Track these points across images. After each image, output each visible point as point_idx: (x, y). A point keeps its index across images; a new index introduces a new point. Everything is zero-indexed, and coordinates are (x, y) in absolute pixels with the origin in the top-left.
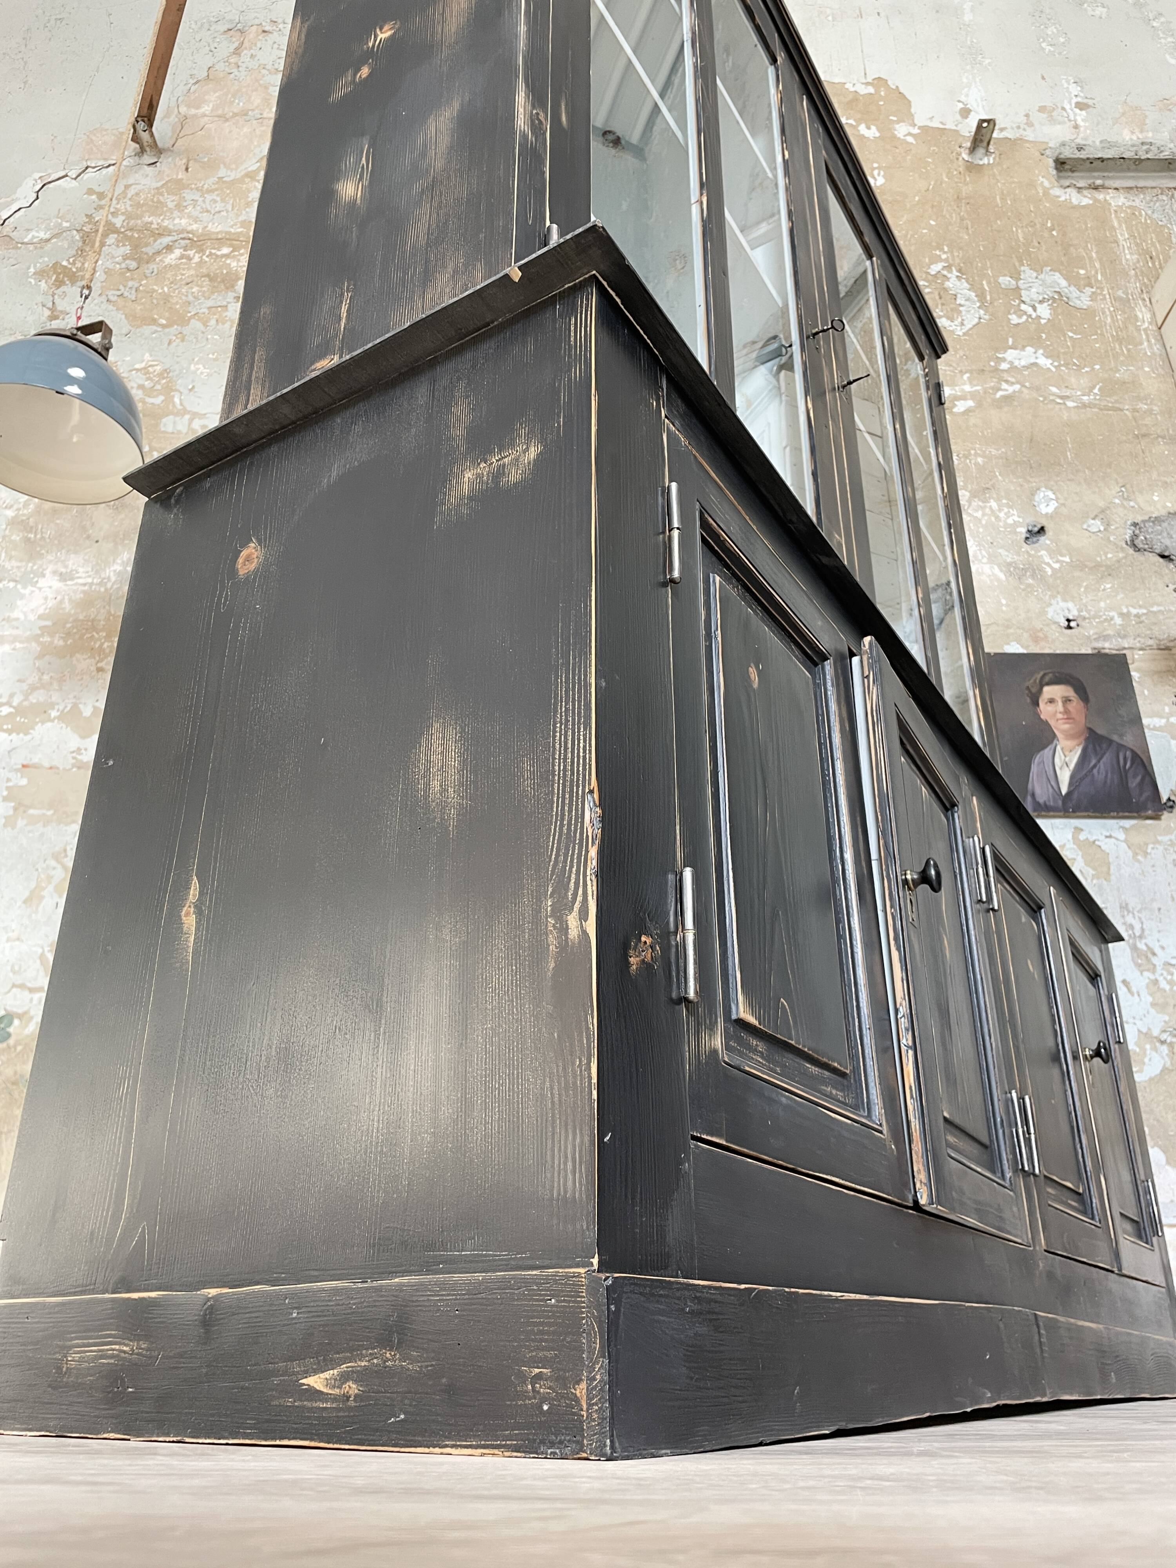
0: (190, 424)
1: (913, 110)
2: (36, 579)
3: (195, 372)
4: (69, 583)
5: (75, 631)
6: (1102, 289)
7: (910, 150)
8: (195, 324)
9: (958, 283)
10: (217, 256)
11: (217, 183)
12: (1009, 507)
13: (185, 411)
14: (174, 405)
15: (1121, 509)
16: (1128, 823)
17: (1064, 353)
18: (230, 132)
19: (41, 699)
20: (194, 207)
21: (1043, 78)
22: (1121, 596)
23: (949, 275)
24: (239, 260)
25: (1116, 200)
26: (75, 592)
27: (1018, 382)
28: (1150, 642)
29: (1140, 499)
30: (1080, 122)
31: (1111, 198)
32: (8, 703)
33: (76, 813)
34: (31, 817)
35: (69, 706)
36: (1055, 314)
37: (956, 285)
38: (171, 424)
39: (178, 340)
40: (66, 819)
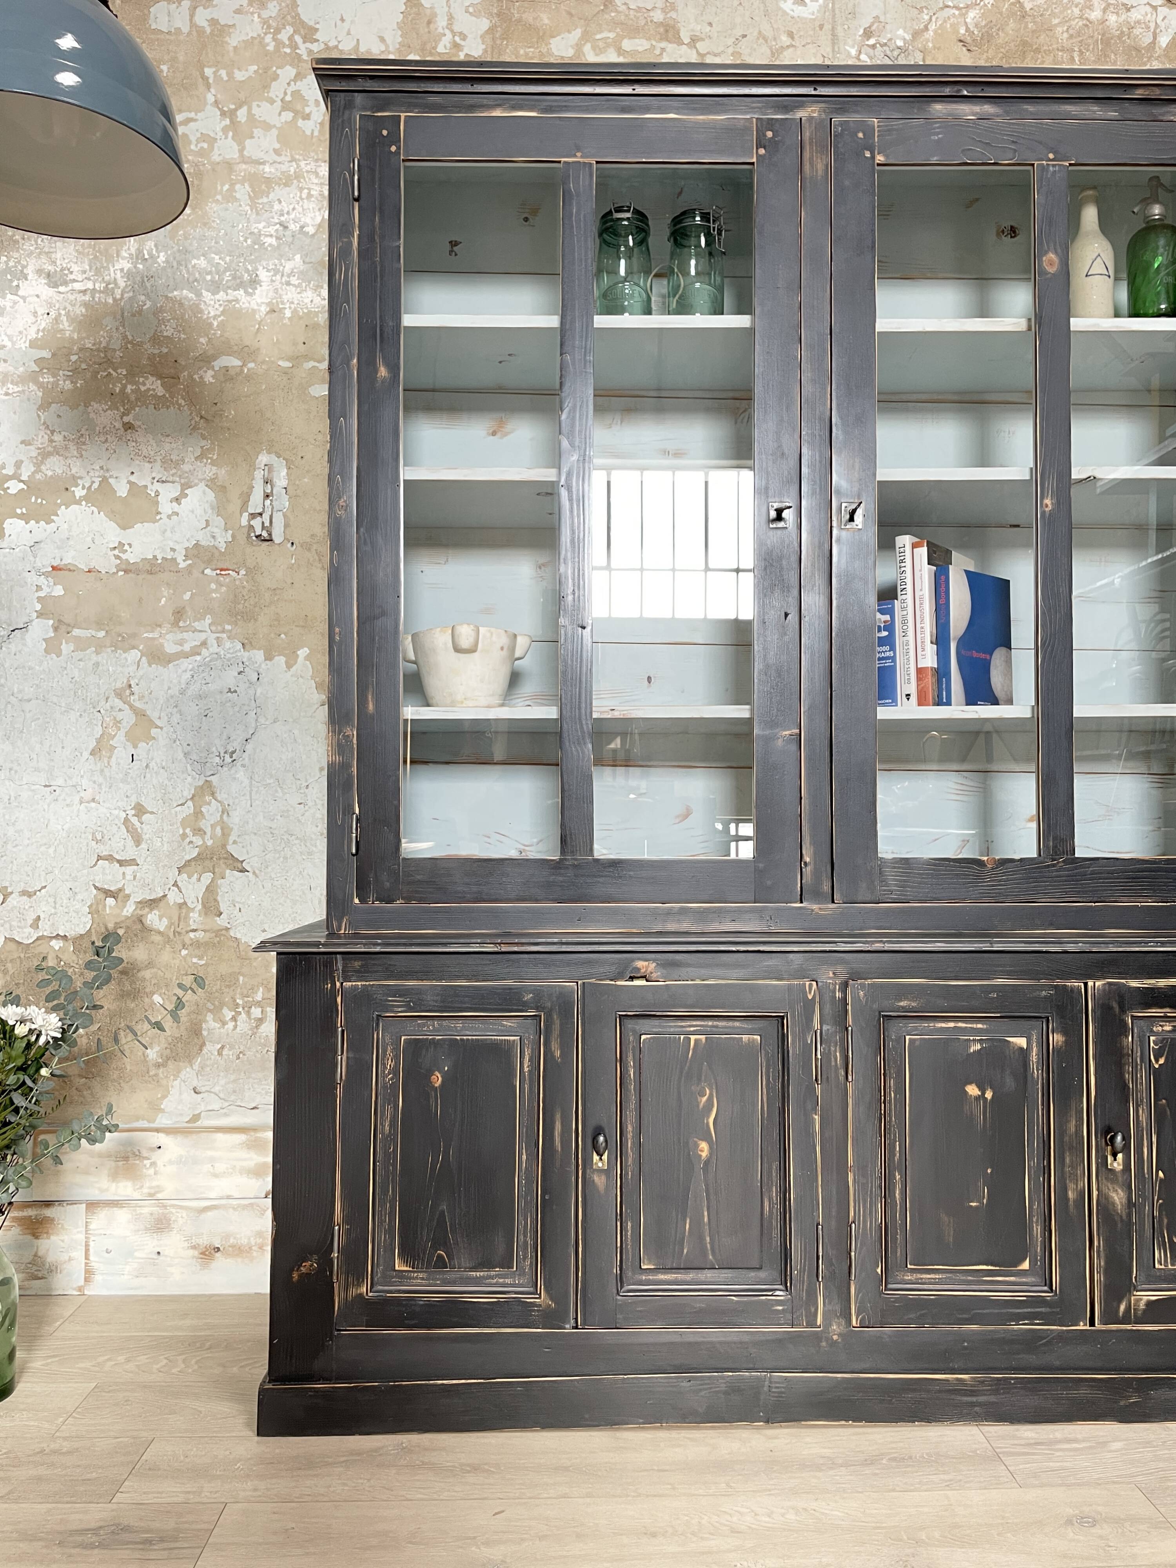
2: (15, 283)
4: (62, 289)
5: (84, 366)
19: (59, 471)
26: (73, 303)
32: (16, 477)
33: (134, 635)
34: (77, 638)
35: (97, 481)
38: (162, 16)
40: (122, 642)
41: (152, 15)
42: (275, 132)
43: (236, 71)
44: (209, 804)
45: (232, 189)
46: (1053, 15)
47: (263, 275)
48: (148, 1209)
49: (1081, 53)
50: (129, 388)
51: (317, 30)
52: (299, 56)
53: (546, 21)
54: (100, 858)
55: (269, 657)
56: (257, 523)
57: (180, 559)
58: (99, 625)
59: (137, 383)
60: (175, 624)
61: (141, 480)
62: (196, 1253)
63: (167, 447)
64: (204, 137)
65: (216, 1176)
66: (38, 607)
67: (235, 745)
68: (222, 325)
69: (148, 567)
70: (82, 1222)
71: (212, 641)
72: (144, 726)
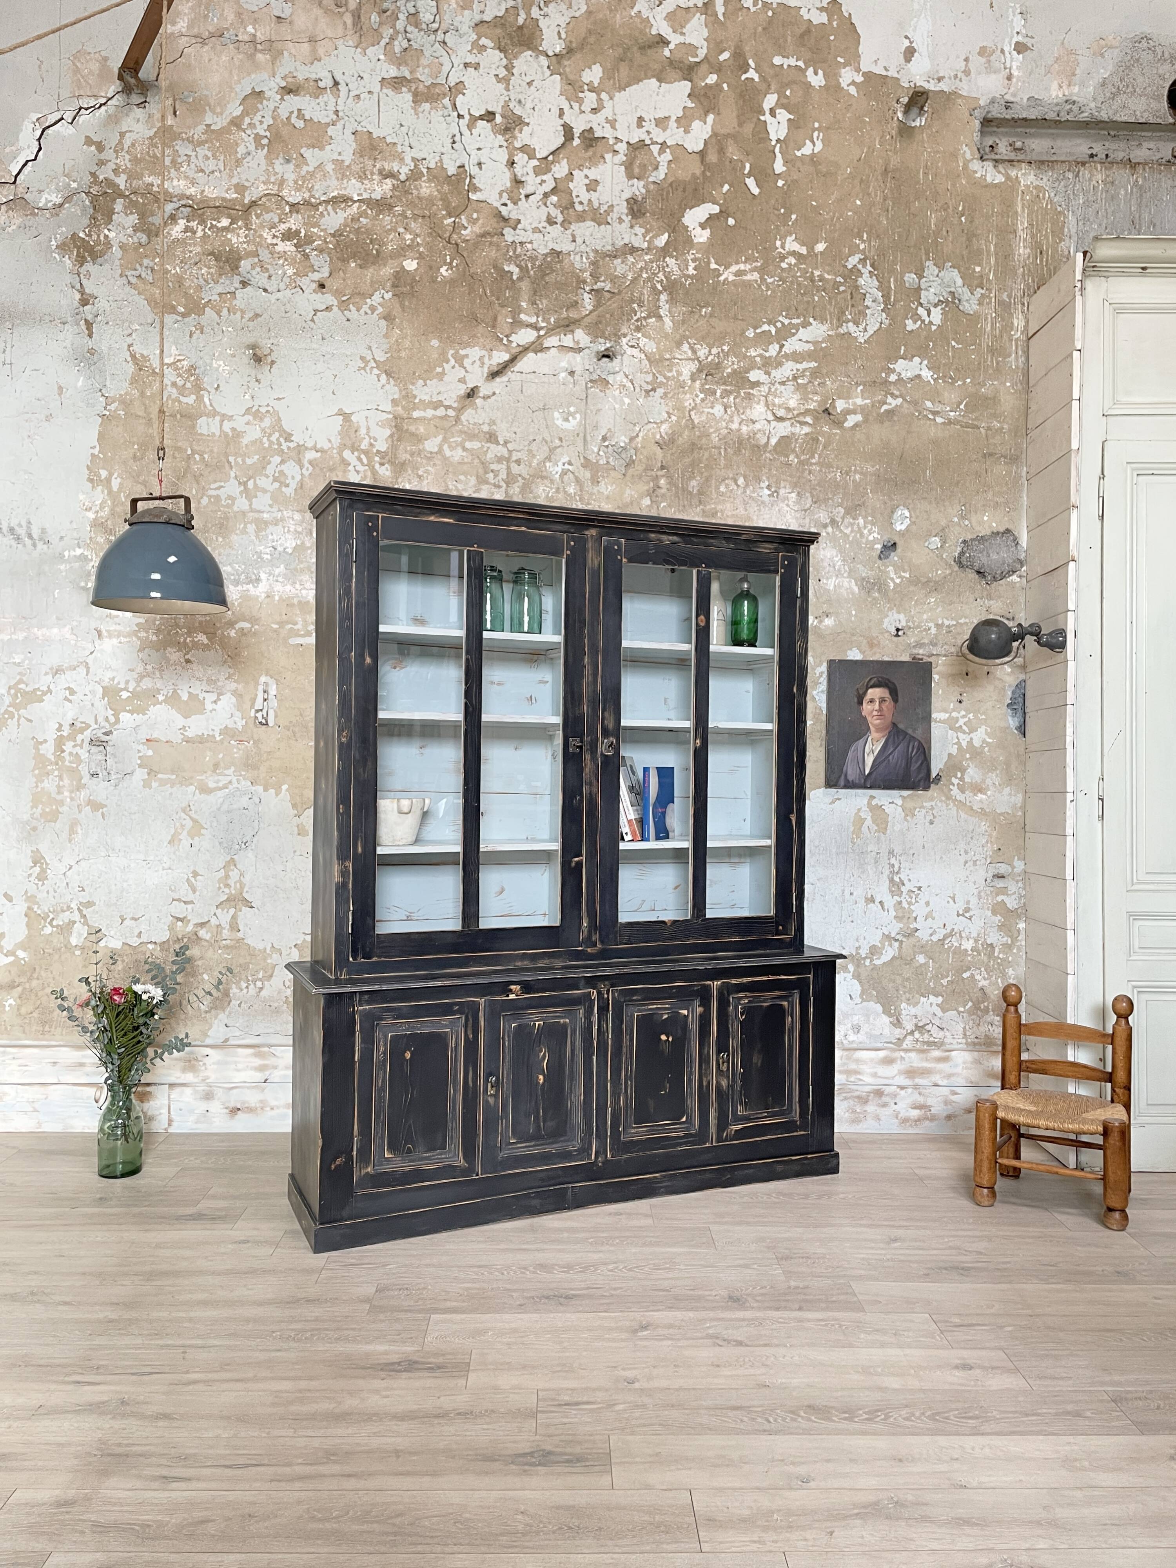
0: (221, 426)
1: (860, 49)
3: (217, 370)
5: (163, 627)
6: (990, 292)
7: (851, 105)
8: (210, 313)
9: (869, 280)
10: (218, 229)
11: (206, 131)
12: (873, 524)
13: (214, 413)
14: (205, 406)
15: (957, 528)
16: (906, 793)
17: (945, 365)
18: (210, 60)
19: (150, 686)
20: (189, 165)
22: (940, 609)
23: (863, 270)
24: (238, 235)
25: (1026, 177)
27: (901, 396)
28: (953, 650)
29: (973, 520)
30: (1015, 73)
31: (1023, 174)
32: (126, 689)
33: (192, 778)
34: (161, 779)
35: (171, 691)
36: (945, 319)
37: (867, 282)
38: (205, 426)
39: (198, 332)
40: (185, 782)
41: (198, 425)
42: (269, 494)
43: (247, 459)
44: (233, 870)
45: (245, 527)
46: (711, 427)
47: (263, 576)
48: (202, 1088)
49: (726, 449)
50: (188, 640)
51: (292, 435)
52: (282, 450)
53: (422, 431)
54: (173, 900)
55: (266, 790)
56: (259, 715)
57: (217, 735)
58: (172, 772)
59: (192, 637)
60: (214, 771)
61: (195, 691)
62: (228, 1111)
63: (210, 672)
64: (229, 497)
65: (238, 1070)
66: (139, 762)
67: (248, 838)
68: (240, 604)
69: (199, 739)
70: (166, 1095)
71: (234, 779)
72: (197, 828)
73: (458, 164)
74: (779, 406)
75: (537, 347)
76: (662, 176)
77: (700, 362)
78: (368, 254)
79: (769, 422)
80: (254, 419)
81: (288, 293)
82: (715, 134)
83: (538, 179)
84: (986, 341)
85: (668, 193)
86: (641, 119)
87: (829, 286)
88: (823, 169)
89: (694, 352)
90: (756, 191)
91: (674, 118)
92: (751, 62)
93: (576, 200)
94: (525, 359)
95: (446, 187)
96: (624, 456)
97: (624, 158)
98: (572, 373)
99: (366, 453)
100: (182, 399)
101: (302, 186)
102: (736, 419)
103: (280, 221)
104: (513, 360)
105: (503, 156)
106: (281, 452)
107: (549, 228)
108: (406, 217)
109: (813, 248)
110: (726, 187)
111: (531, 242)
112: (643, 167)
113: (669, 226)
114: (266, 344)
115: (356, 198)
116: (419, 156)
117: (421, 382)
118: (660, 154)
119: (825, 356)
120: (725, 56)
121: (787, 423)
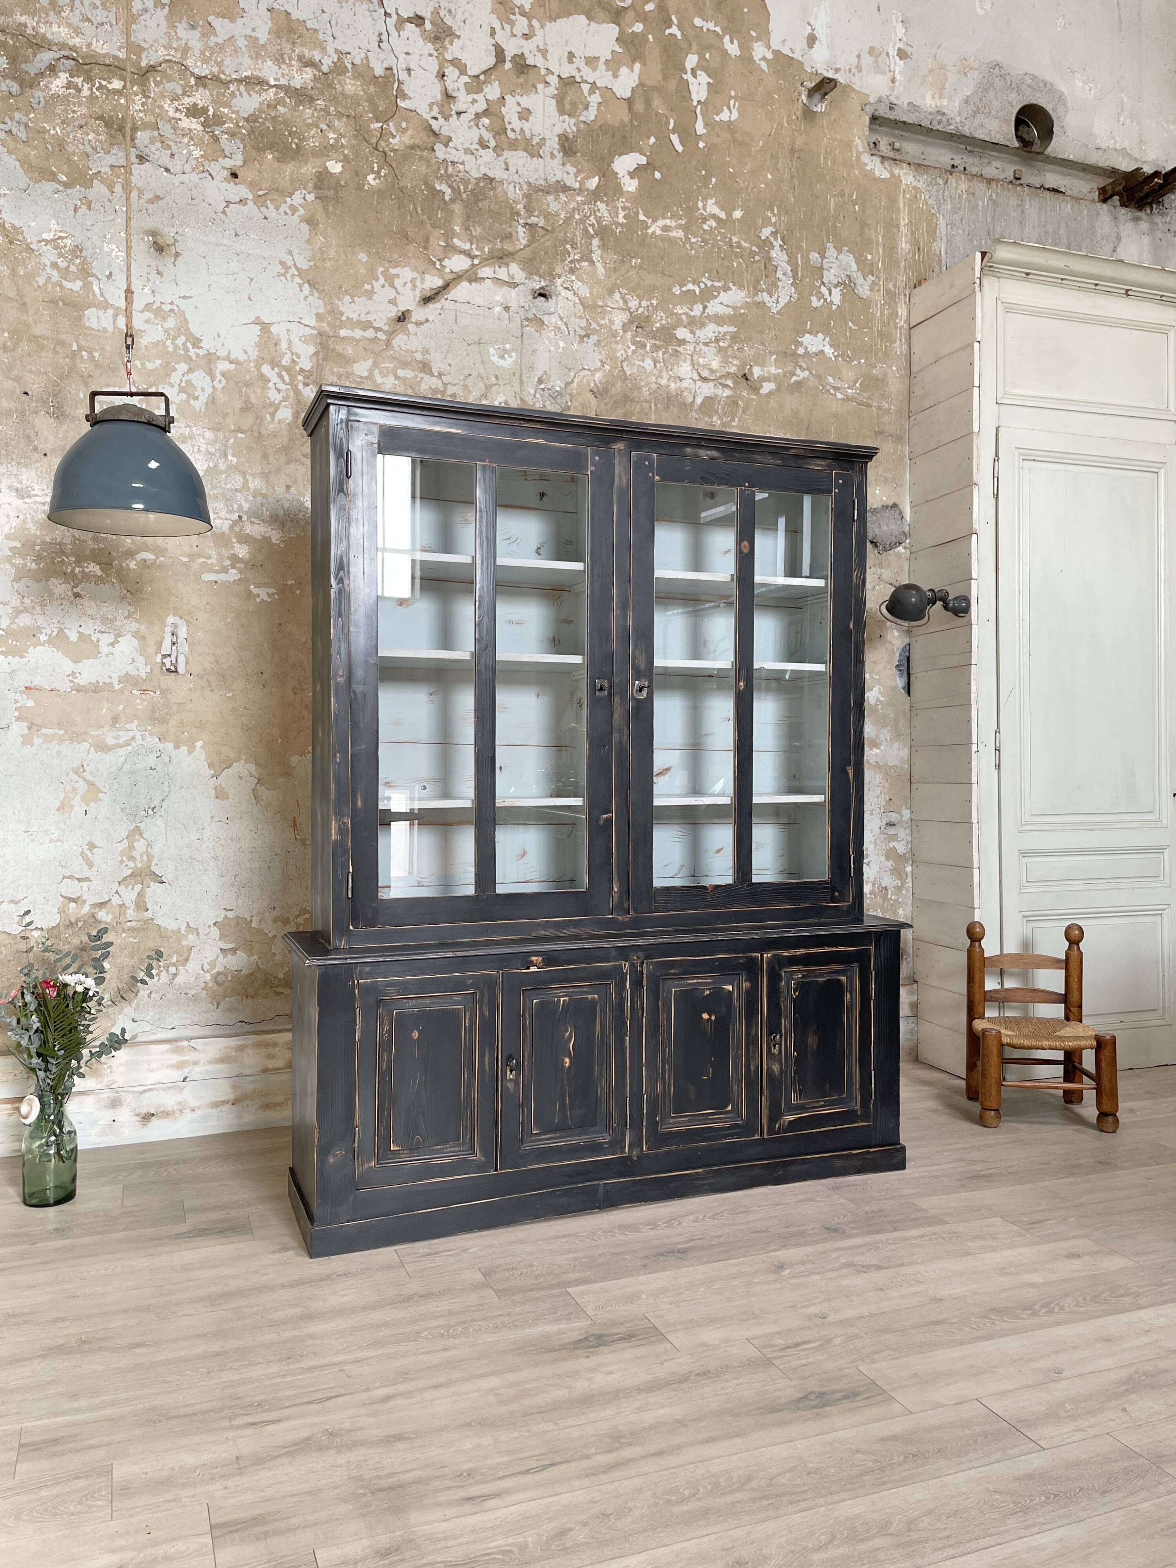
0: (114, 321)
1: (771, 27)
3: (109, 254)
4: (27, 500)
5: (45, 554)
6: (879, 281)
7: (762, 80)
8: (98, 187)
9: (780, 253)
10: (108, 90)
13: (106, 306)
14: (94, 295)
17: (843, 344)
19: (28, 623)
20: (72, 10)
21: (879, 10)
23: (775, 243)
24: (133, 102)
25: (907, 177)
26: (36, 511)
27: (808, 369)
30: (898, 77)
31: (904, 174)
33: (85, 733)
34: (44, 735)
35: (56, 630)
36: (843, 301)
37: (778, 255)
38: (93, 318)
39: (84, 207)
40: (76, 737)
41: (86, 317)
43: (147, 363)
44: (139, 841)
46: (641, 380)
48: (107, 1095)
49: (656, 404)
50: (77, 570)
51: (201, 341)
52: (190, 358)
53: (350, 352)
54: (64, 877)
55: (177, 747)
56: (167, 661)
57: (115, 684)
58: (60, 725)
59: (82, 567)
60: (113, 725)
61: (87, 630)
62: (139, 1118)
63: (104, 609)
65: (151, 1071)
66: (16, 714)
67: (156, 803)
69: (93, 688)
71: (138, 735)
72: (93, 792)
73: (385, 65)
74: (704, 366)
75: (471, 276)
76: (592, 117)
77: (631, 313)
78: (287, 147)
79: (695, 381)
80: (156, 317)
81: (195, 177)
82: (641, 84)
83: (470, 97)
84: (877, 326)
85: (598, 135)
86: (571, 56)
87: (746, 254)
88: (738, 137)
89: (625, 302)
90: (680, 148)
91: (602, 60)
92: (673, 18)
93: (509, 127)
94: (459, 287)
95: (372, 89)
96: (559, 400)
97: (556, 92)
98: (507, 308)
99: (288, 370)
100: (65, 283)
101: (210, 58)
102: (664, 374)
103: (184, 93)
104: (446, 286)
105: (433, 66)
106: (188, 359)
107: (482, 152)
108: (329, 114)
109: (731, 215)
110: (652, 140)
111: (463, 163)
112: (574, 105)
113: (600, 170)
114: (168, 233)
115: (272, 83)
116: (344, 48)
117: (348, 298)
118: (590, 95)
119: (743, 322)
120: (650, 7)
121: (711, 384)
